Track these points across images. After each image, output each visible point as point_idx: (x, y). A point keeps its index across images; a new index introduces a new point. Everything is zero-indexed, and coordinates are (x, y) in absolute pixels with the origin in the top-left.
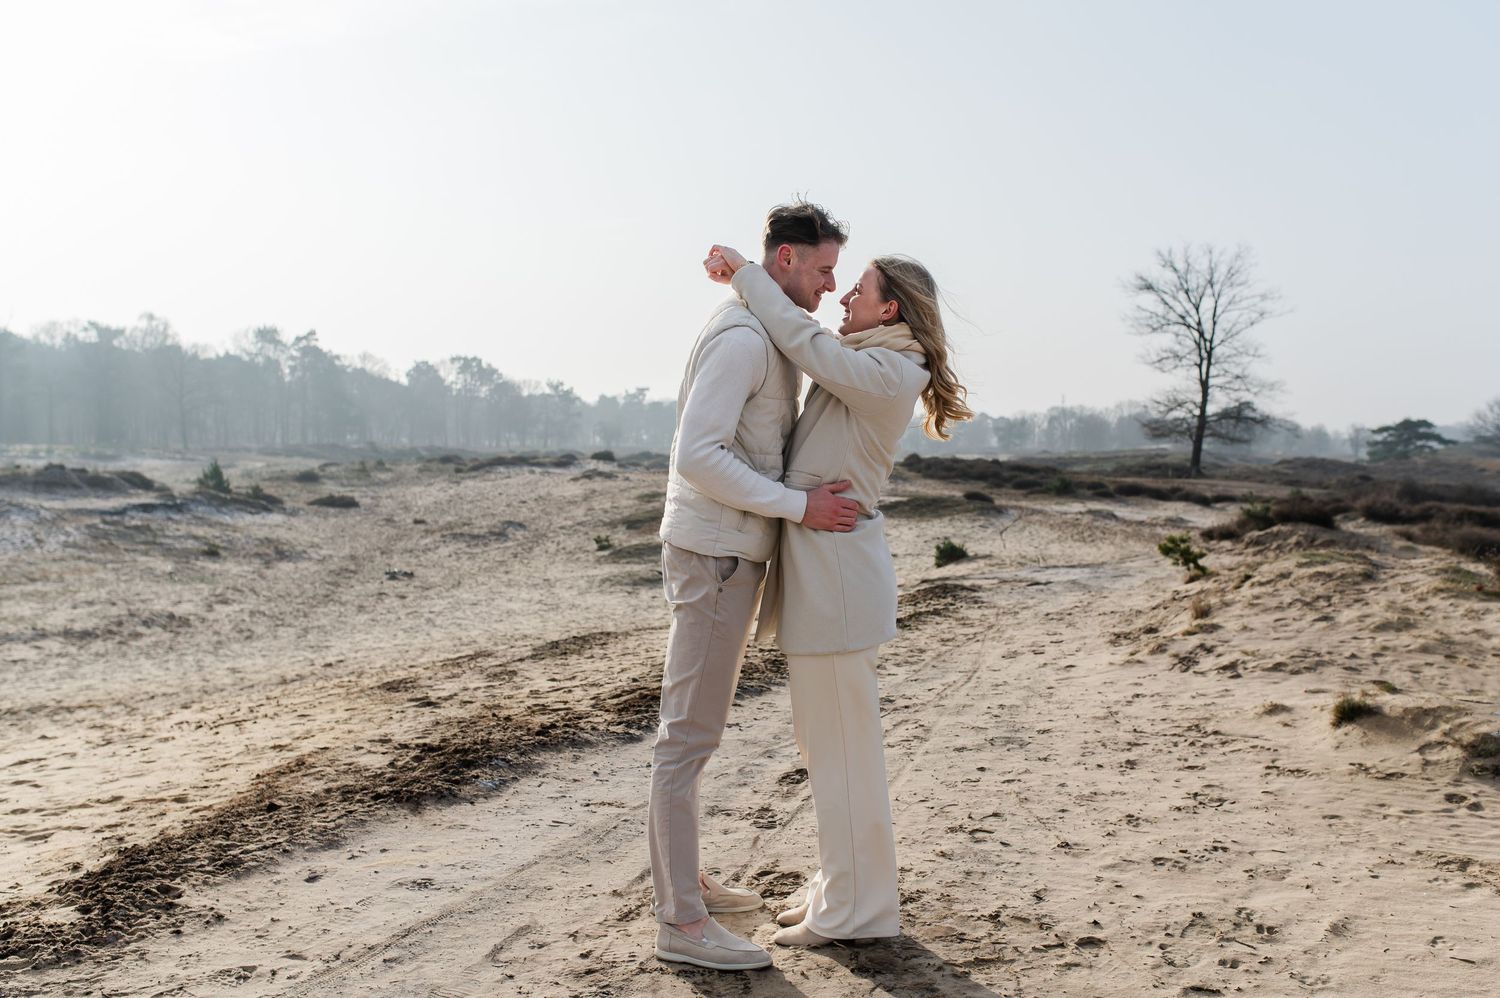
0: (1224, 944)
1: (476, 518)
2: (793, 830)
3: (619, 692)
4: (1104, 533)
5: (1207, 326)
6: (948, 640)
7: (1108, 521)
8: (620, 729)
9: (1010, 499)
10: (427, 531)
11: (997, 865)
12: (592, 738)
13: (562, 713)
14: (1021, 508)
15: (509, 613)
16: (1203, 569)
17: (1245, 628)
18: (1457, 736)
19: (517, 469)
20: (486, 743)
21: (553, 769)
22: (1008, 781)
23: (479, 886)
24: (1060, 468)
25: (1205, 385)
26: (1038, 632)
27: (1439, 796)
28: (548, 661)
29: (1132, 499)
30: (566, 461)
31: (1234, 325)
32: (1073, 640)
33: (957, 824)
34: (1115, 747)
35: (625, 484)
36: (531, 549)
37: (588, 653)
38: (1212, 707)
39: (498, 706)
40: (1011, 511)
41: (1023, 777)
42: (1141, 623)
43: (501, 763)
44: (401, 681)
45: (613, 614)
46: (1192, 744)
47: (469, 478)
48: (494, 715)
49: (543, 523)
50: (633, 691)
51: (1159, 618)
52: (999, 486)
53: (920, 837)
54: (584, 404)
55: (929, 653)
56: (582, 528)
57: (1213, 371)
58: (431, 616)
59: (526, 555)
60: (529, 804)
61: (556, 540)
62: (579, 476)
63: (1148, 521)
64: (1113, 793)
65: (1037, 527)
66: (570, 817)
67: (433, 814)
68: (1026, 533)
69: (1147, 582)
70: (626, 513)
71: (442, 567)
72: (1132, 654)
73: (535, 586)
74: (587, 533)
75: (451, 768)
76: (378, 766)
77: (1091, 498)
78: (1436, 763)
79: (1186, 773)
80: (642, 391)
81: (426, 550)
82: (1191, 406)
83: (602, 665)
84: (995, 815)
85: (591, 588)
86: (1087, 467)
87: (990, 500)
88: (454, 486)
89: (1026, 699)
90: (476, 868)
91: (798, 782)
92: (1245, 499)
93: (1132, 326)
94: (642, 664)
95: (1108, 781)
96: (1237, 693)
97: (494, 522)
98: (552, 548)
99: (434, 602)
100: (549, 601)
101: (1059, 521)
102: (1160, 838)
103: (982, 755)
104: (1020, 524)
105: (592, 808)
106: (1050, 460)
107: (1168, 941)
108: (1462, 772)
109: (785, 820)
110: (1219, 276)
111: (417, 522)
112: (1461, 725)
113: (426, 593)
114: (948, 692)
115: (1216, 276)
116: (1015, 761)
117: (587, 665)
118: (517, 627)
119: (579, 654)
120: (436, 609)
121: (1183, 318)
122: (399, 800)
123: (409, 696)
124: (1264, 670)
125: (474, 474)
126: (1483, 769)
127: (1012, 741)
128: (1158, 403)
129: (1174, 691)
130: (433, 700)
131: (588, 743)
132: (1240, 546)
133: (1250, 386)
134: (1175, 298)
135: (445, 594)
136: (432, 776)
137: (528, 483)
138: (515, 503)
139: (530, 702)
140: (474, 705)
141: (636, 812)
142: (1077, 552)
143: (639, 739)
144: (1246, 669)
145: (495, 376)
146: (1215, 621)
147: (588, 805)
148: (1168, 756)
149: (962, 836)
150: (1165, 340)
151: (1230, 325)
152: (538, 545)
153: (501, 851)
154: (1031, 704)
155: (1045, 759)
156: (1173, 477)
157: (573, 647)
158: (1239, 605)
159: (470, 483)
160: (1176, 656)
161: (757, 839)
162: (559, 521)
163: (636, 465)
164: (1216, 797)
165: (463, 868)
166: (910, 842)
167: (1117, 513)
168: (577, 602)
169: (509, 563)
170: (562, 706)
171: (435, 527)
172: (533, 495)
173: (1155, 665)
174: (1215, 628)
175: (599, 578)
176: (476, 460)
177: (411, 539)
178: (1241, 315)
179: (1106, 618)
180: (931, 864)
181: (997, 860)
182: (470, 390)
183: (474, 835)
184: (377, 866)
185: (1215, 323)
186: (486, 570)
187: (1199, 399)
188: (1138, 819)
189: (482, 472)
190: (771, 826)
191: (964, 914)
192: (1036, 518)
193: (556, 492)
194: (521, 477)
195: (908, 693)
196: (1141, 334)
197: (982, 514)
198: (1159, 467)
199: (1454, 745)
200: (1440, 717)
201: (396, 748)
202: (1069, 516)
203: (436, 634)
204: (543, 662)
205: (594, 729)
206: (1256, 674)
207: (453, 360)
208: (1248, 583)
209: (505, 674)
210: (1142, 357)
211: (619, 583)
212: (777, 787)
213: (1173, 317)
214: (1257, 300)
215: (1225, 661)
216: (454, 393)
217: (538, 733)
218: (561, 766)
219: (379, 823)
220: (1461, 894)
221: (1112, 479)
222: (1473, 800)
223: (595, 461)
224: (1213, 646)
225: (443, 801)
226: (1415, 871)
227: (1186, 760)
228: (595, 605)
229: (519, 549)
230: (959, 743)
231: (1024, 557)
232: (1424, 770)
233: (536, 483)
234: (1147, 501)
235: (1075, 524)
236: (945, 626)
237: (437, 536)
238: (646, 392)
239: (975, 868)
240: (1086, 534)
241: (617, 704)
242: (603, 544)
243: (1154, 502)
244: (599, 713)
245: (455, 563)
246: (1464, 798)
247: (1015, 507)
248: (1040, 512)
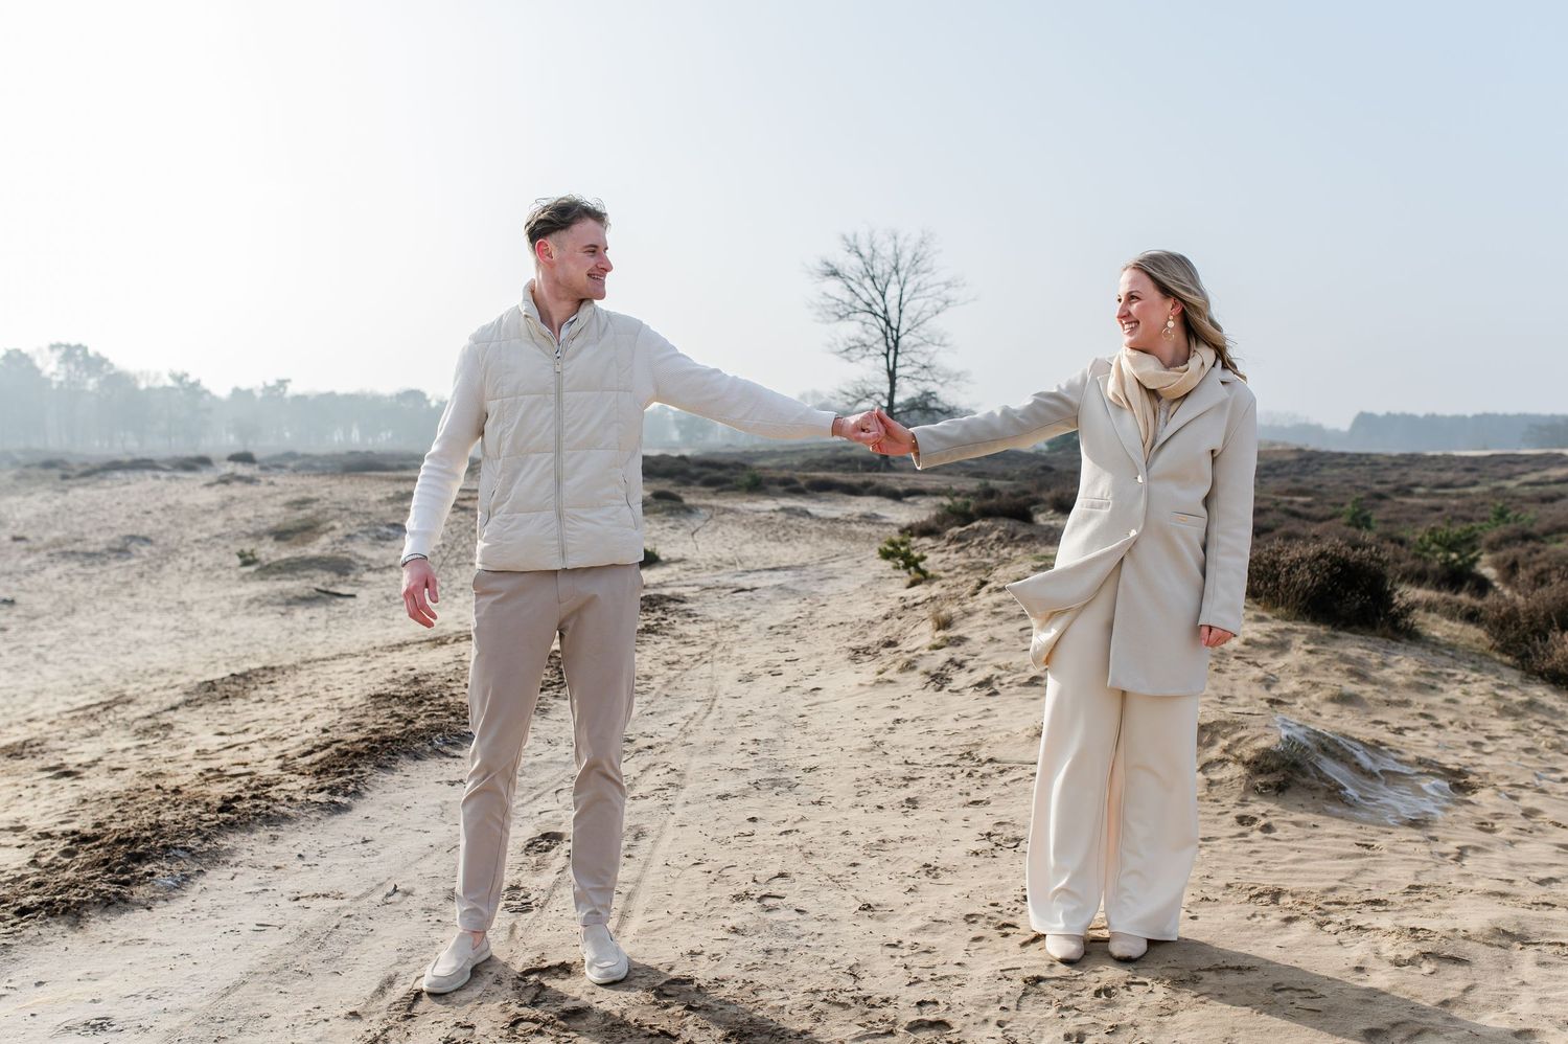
0: (1065, 1013)
1: (91, 532)
2: (554, 912)
3: (308, 747)
4: (799, 532)
5: (893, 315)
6: (674, 663)
7: (801, 519)
8: (322, 797)
9: (700, 497)
10: (29, 550)
11: (798, 938)
12: (291, 812)
13: (245, 779)
14: (711, 507)
15: (138, 643)
16: (924, 572)
17: (992, 639)
18: (1238, 753)
19: (138, 474)
20: (157, 827)
21: (247, 855)
22: (786, 832)
23: (173, 1022)
24: (746, 462)
25: (892, 375)
26: (767, 649)
27: (1230, 819)
28: (208, 708)
29: (825, 495)
30: (194, 464)
31: (920, 313)
32: (809, 658)
33: (741, 889)
34: (891, 783)
35: (269, 490)
36: (160, 566)
37: (254, 696)
38: (979, 731)
39: (160, 774)
40: (702, 511)
41: (800, 826)
42: (876, 636)
43: (181, 854)
44: (24, 743)
45: (265, 640)
46: (970, 775)
47: (79, 485)
48: (158, 787)
49: (173, 537)
50: (327, 746)
51: (896, 629)
52: (687, 484)
53: (702, 910)
54: (214, 398)
55: (657, 680)
56: (220, 541)
57: (900, 361)
58: (42, 650)
59: (154, 574)
60: (223, 903)
61: (191, 555)
62: (214, 480)
63: (843, 518)
64: (903, 839)
65: (730, 526)
66: (277, 916)
67: (101, 926)
68: (719, 534)
69: (863, 586)
70: (273, 523)
71: (52, 592)
72: (880, 673)
73: (168, 610)
74: (226, 547)
75: (117, 865)
76: (16, 865)
77: (783, 495)
78: (1220, 782)
79: (971, 810)
80: (282, 383)
81: (30, 572)
82: (879, 397)
83: (276, 711)
84: (782, 875)
85: (236, 610)
86: (774, 461)
87: (680, 500)
88: (61, 495)
89: (778, 730)
90: (167, 998)
91: (547, 850)
92: (936, 493)
93: (819, 314)
94: (327, 708)
95: (893, 824)
96: (1000, 712)
97: (113, 536)
98: (186, 564)
99: (42, 633)
100: (187, 627)
101: (752, 520)
102: (966, 890)
103: (748, 802)
104: (712, 524)
105: (303, 902)
106: (736, 454)
107: (1005, 1016)
108: (1246, 790)
109: (542, 899)
110: (904, 262)
111: (15, 539)
112: (1239, 740)
113: (32, 624)
114: (692, 726)
115: (901, 262)
116: (787, 807)
117: (259, 712)
118: (150, 659)
119: (245, 697)
120: (47, 642)
121: (869, 305)
122: (52, 914)
123: (39, 764)
124: (1020, 685)
125: (83, 480)
126: (1267, 786)
127: (779, 783)
128: (846, 394)
129: (934, 713)
130: (71, 768)
131: (286, 818)
132: (943, 543)
133: (936, 377)
134: (861, 284)
135: (57, 624)
136: (93, 878)
137: (152, 490)
138: (137, 514)
139: (199, 766)
140: (126, 773)
141: (359, 904)
142: (773, 552)
143: (347, 808)
144: (1002, 685)
145: (105, 366)
146: (959, 632)
147: (297, 899)
148: (949, 791)
149: (750, 905)
150: (851, 329)
151: (915, 314)
152: (169, 562)
153: (195, 970)
154: (788, 737)
155: (819, 803)
156: (862, 471)
157: (234, 688)
158: (981, 614)
159: (80, 491)
160: (927, 673)
161: (513, 928)
162: (193, 533)
163: (280, 467)
164: (1010, 836)
165: (149, 998)
166: (693, 917)
167: (810, 510)
168: (220, 627)
169: (134, 584)
170: (242, 770)
171: (39, 544)
172: (159, 505)
173: (907, 684)
174: (961, 640)
175: (245, 598)
176: (86, 464)
177: (9, 558)
178: (926, 304)
179: (836, 630)
180: (724, 944)
181: (796, 932)
182: (74, 382)
183: (157, 952)
184: (34, 1005)
185: (901, 311)
186: (106, 593)
187: (887, 390)
188: (936, 868)
189: (94, 478)
190: (526, 908)
191: (774, 1004)
192: (728, 517)
193: (187, 500)
194: (144, 483)
195: (648, 730)
196: (828, 322)
197: (671, 515)
198: (848, 460)
199: (1236, 763)
200: (1217, 732)
201: (34, 838)
202: (762, 514)
203: (50, 672)
204: (202, 710)
205: (290, 799)
206: (1012, 690)
207: (53, 347)
208: (984, 589)
209: (157, 727)
210: (829, 346)
211: (269, 603)
212: (523, 858)
213: (860, 305)
214: (943, 287)
215: (979, 676)
216: (54, 386)
217: (221, 810)
218: (257, 850)
219: (29, 947)
220: (1283, 930)
221: (803, 474)
222: (1263, 821)
223: (232, 464)
224: (963, 661)
225: (111, 909)
226: (1230, 907)
227: (968, 794)
228: (242, 630)
229: (146, 567)
230: (721, 788)
231: (720, 560)
232: (1209, 791)
233: (162, 490)
234: (839, 496)
235: (769, 522)
236: (664, 646)
237: (43, 555)
238: (288, 384)
239: (775, 945)
240: (780, 533)
241: (312, 764)
242: (247, 560)
243: (847, 497)
244: (292, 777)
245: (67, 586)
246: (1254, 820)
247: (704, 506)
248: (732, 511)
